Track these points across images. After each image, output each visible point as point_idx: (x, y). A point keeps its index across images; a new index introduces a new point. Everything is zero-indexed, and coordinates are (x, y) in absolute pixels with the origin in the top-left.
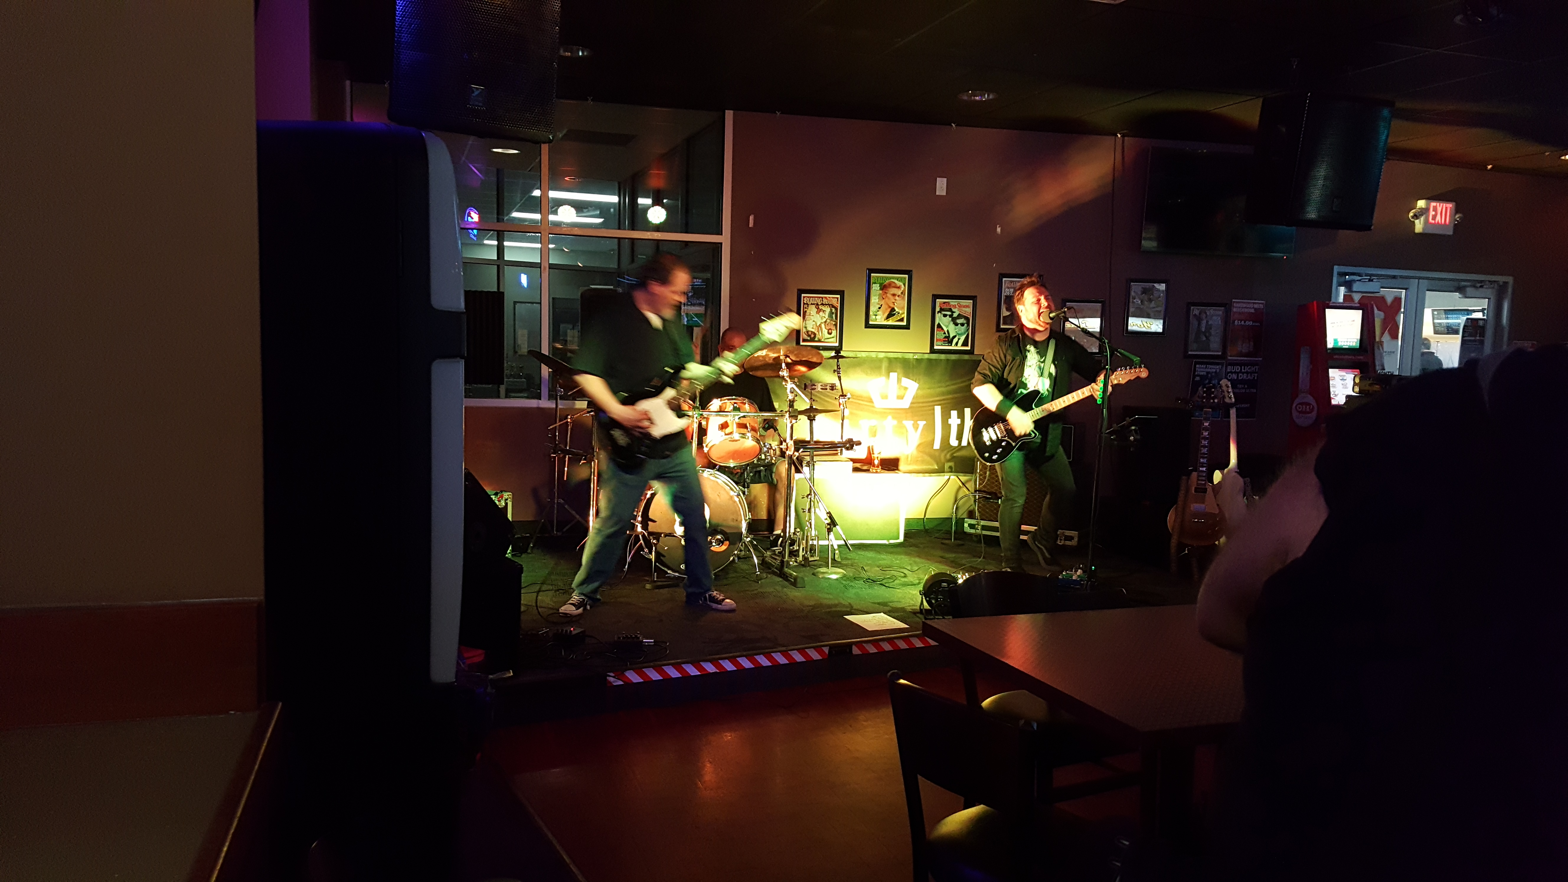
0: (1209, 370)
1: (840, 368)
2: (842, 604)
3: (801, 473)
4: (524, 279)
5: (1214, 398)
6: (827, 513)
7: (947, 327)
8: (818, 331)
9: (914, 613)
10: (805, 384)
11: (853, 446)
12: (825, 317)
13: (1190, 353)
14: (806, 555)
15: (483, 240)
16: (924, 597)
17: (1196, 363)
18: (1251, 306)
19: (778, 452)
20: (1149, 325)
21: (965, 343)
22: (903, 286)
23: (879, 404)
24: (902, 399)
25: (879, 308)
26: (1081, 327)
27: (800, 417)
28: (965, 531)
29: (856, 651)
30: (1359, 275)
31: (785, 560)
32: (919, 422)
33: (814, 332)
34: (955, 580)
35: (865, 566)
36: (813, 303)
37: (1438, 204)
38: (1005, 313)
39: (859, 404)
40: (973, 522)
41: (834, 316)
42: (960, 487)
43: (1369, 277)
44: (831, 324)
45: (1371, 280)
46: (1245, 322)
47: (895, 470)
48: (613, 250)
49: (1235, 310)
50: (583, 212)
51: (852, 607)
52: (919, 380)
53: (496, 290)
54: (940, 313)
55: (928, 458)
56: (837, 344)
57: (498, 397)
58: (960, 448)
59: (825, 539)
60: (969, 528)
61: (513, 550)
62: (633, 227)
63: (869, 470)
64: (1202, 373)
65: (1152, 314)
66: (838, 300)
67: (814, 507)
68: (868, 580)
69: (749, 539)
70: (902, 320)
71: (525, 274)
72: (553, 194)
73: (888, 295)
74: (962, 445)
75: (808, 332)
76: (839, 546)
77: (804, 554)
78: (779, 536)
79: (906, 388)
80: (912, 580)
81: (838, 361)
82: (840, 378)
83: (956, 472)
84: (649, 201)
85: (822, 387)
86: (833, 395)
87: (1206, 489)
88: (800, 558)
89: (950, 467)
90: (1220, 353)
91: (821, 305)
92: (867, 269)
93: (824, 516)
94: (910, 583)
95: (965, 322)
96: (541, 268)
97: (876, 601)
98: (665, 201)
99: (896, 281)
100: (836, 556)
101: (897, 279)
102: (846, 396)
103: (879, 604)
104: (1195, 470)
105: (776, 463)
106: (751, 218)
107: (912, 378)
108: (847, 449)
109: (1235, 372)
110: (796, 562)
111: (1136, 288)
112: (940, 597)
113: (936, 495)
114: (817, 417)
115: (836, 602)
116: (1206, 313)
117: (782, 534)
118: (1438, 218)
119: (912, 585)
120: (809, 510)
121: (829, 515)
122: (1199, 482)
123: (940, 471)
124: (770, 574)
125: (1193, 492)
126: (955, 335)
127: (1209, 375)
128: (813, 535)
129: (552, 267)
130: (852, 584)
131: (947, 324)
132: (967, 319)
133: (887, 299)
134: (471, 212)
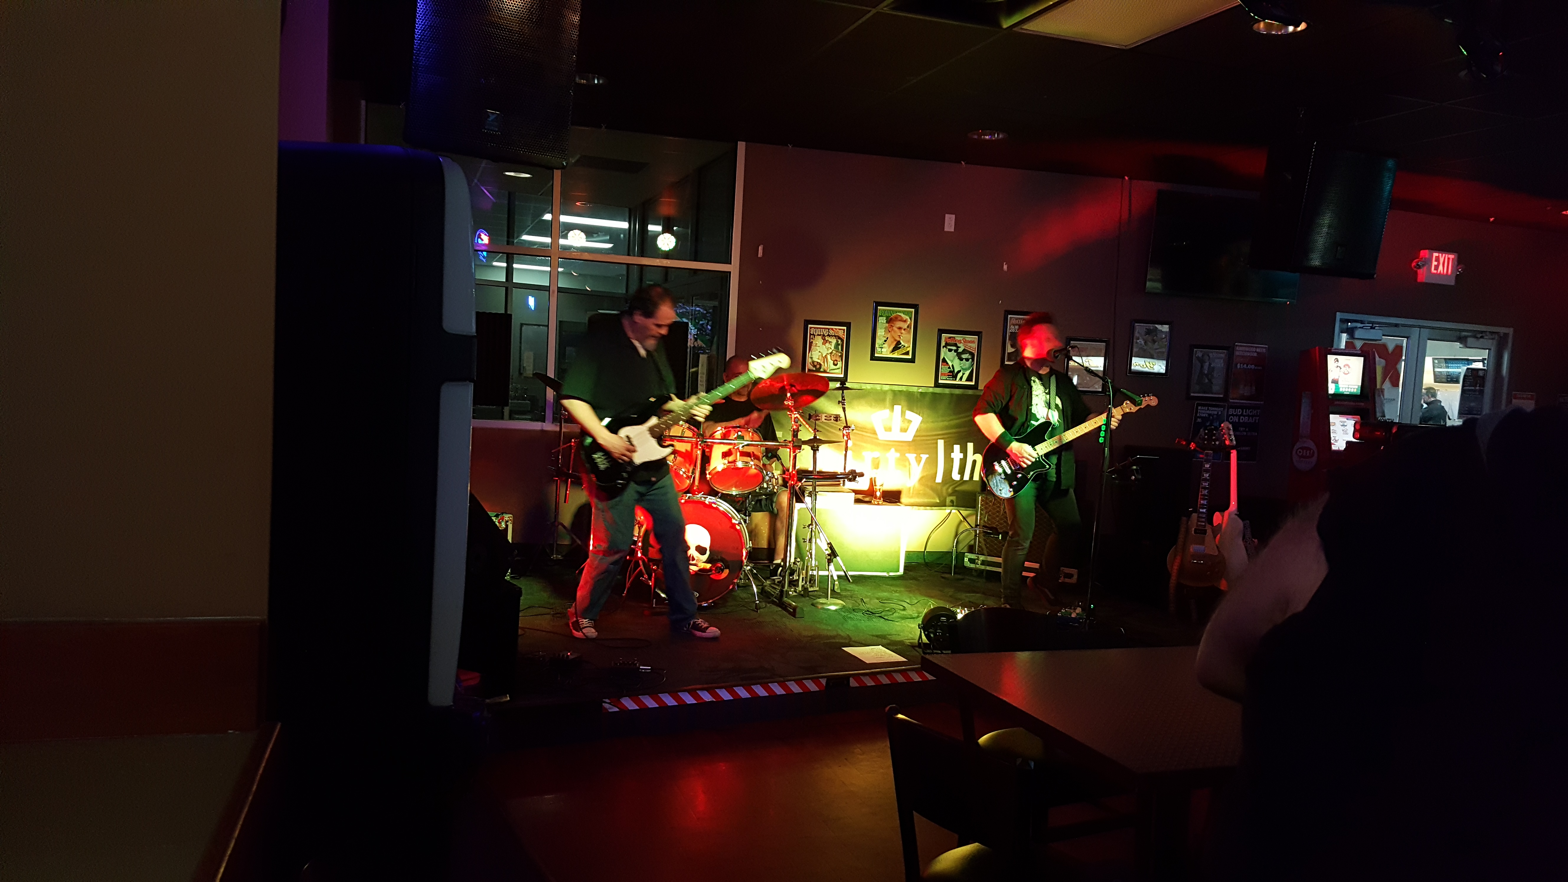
0: (1211, 412)
1: (844, 400)
2: (840, 635)
3: (803, 502)
4: (531, 301)
5: (1215, 441)
6: (828, 544)
7: (952, 361)
8: (824, 362)
9: (913, 646)
10: (810, 414)
11: (856, 478)
12: (831, 348)
13: (1192, 394)
14: (806, 586)
15: (493, 261)
16: (922, 631)
17: (1198, 405)
18: (1254, 350)
19: (780, 481)
20: (1152, 366)
21: (969, 379)
22: (909, 320)
23: (882, 436)
24: (906, 431)
25: (885, 341)
26: (1085, 365)
27: (803, 447)
28: (965, 565)
29: (853, 683)
30: (1362, 322)
31: (784, 589)
32: (921, 455)
33: (820, 363)
34: (954, 614)
35: (865, 598)
36: (820, 334)
37: (1440, 255)
38: (1010, 349)
39: (863, 435)
40: (973, 556)
41: (840, 347)
42: (962, 521)
43: (1371, 325)
44: (837, 355)
45: (1372, 328)
46: (1247, 366)
47: (896, 502)
48: (622, 275)
49: (1237, 353)
50: (593, 237)
51: (850, 639)
52: (923, 413)
53: (503, 312)
54: (946, 347)
55: (931, 492)
56: (842, 376)
57: (502, 418)
58: (962, 482)
59: (826, 570)
60: (969, 563)
61: (511, 573)
62: (642, 254)
63: (871, 502)
64: (1204, 415)
65: (1155, 355)
66: (844, 332)
67: (815, 538)
68: (868, 613)
69: (749, 568)
70: (907, 353)
71: (533, 297)
72: (564, 219)
73: (894, 328)
74: (964, 479)
75: (813, 362)
76: (839, 577)
77: (803, 584)
78: (779, 565)
79: (910, 421)
80: (911, 613)
81: (843, 393)
82: (844, 409)
83: (957, 506)
84: (659, 228)
85: (826, 418)
86: (836, 426)
87: (1206, 530)
88: (800, 588)
89: (952, 501)
90: (1222, 396)
91: (827, 336)
92: (874, 302)
93: (824, 546)
94: (909, 617)
95: (970, 357)
96: (549, 291)
97: (874, 634)
98: (675, 228)
99: (902, 315)
100: (836, 587)
101: (904, 312)
102: (850, 427)
103: (877, 636)
104: (1196, 511)
105: (778, 492)
106: (760, 248)
107: (915, 411)
108: (850, 480)
109: (1236, 415)
110: (796, 592)
111: (1140, 328)
112: (938, 631)
113: (937, 529)
114: (820, 448)
115: (834, 633)
116: (1209, 356)
117: (782, 564)
118: (1441, 267)
119: (911, 618)
120: (810, 540)
121: (829, 546)
122: (1199, 523)
123: (942, 504)
124: (769, 603)
125: (1193, 532)
126: (960, 369)
127: (1211, 417)
128: (813, 565)
129: (560, 290)
130: (851, 616)
131: (952, 359)
132: (972, 354)
133: (892, 332)
134: (481, 234)
